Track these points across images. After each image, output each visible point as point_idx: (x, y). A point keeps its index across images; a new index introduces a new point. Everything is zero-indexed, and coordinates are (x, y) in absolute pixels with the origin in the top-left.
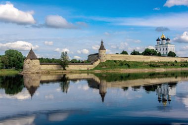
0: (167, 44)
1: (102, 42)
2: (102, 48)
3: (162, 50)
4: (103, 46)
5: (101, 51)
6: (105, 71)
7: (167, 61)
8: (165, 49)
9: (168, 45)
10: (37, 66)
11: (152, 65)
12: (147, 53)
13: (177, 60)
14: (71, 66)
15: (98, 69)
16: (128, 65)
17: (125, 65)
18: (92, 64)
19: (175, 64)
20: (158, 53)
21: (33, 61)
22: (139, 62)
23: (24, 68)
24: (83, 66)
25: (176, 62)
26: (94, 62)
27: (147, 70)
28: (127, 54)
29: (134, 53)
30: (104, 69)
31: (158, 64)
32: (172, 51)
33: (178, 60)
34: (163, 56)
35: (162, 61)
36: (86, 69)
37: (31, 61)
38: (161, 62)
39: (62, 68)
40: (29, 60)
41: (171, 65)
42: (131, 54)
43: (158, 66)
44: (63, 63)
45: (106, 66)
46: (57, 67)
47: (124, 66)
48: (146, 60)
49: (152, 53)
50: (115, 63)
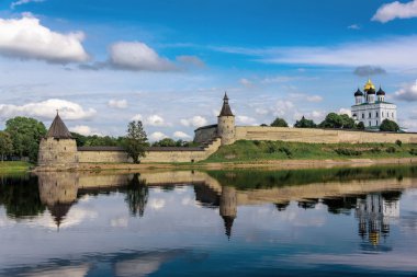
0: (378, 102)
1: (226, 98)
2: (226, 112)
3: (367, 116)
4: (229, 109)
5: (224, 118)
6: (232, 166)
7: (379, 142)
8: (374, 115)
9: (381, 105)
10: (69, 154)
11: (343, 151)
12: (333, 123)
13: (400, 139)
14: (152, 153)
15: (216, 161)
16: (286, 151)
17: (280, 150)
18: (202, 149)
19: (397, 148)
20: (357, 122)
21: (61, 142)
22: (313, 145)
23: (40, 159)
24: (180, 153)
25: (399, 143)
26: (206, 145)
27: (330, 163)
28: (285, 125)
29: (303, 124)
30: (230, 160)
31: (356, 149)
32: (390, 119)
33: (405, 139)
34: (371, 130)
35: (366, 141)
36: (189, 160)
37: (56, 142)
38: (364, 144)
39: (131, 160)
40: (51, 140)
41: (388, 151)
42: (296, 126)
43: (357, 154)
44: (132, 147)
45: (234, 152)
46: (119, 156)
47: (277, 154)
48: (328, 141)
49: (344, 123)
50: (255, 147)
